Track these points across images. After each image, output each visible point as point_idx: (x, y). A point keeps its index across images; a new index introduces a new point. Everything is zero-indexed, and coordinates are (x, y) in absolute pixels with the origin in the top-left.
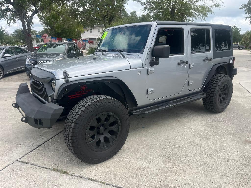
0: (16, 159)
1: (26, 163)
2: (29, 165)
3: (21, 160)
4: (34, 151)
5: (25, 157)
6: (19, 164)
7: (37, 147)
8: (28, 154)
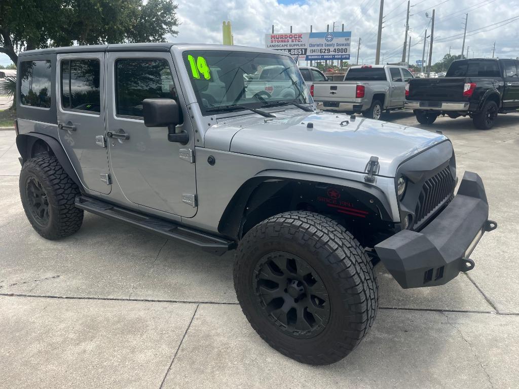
0: (498, 316)
1: (488, 301)
2: (487, 295)
3: (490, 309)
4: (458, 310)
5: (482, 309)
6: (500, 307)
7: (444, 312)
8: (474, 310)
